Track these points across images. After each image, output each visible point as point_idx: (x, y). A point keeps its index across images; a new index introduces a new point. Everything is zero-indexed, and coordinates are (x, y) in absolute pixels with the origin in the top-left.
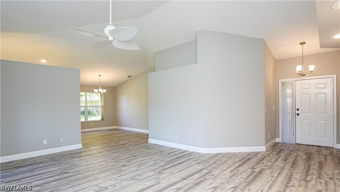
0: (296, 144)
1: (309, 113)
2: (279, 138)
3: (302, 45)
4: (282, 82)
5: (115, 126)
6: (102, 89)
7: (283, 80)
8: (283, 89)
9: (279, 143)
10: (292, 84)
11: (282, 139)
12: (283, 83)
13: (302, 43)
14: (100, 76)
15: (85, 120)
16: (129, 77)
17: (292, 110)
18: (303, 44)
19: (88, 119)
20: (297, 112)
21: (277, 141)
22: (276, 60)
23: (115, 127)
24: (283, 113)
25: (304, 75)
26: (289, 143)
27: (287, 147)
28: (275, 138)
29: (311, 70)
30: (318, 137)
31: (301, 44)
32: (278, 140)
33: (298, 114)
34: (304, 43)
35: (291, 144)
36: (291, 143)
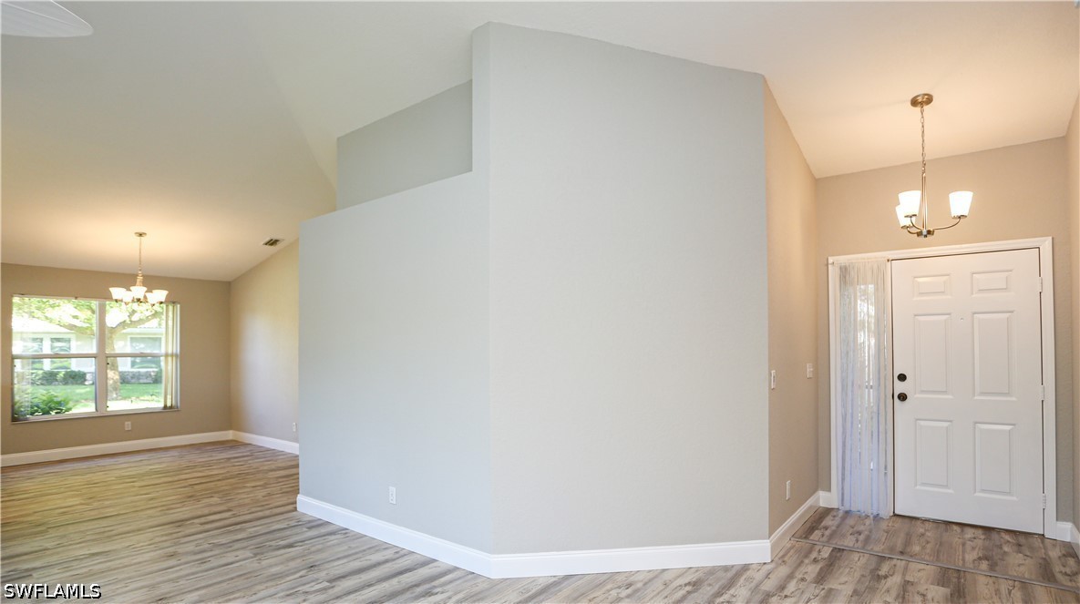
0: (895, 515)
1: (944, 392)
2: (829, 490)
3: (918, 109)
4: (841, 268)
5: (231, 432)
6: (145, 289)
7: (843, 259)
8: (842, 295)
9: (828, 511)
10: (879, 278)
11: (843, 494)
12: (844, 271)
13: (920, 99)
14: (141, 235)
15: (94, 410)
16: (272, 243)
17: (879, 379)
18: (922, 104)
19: (109, 403)
20: (900, 387)
21: (823, 504)
22: (817, 177)
23: (229, 435)
24: (844, 388)
25: (929, 232)
26: (869, 512)
27: (860, 533)
28: (815, 491)
29: (956, 212)
30: (983, 491)
31: (914, 102)
32: (824, 499)
33: (903, 397)
34: (929, 99)
35: (877, 518)
36: (875, 513)
